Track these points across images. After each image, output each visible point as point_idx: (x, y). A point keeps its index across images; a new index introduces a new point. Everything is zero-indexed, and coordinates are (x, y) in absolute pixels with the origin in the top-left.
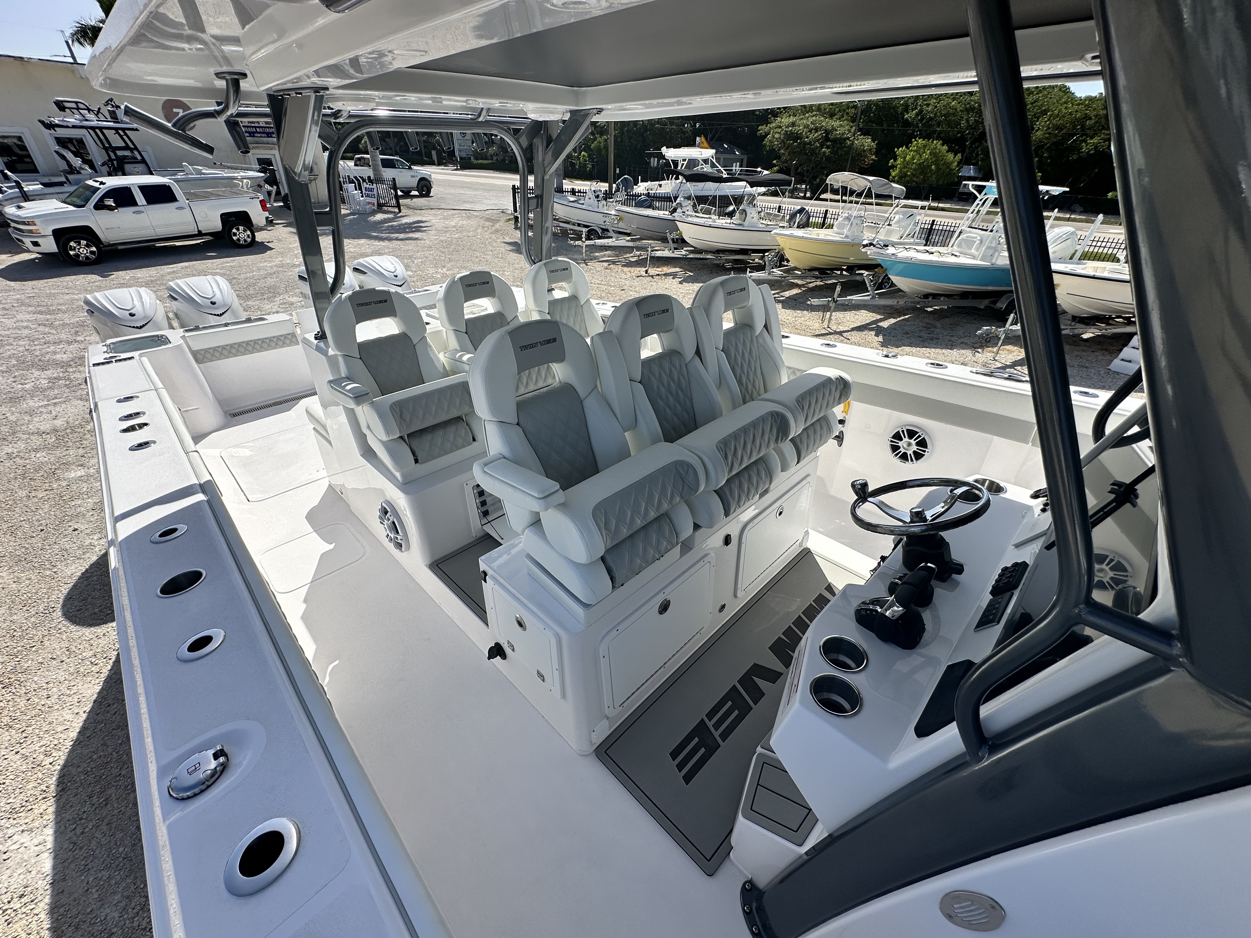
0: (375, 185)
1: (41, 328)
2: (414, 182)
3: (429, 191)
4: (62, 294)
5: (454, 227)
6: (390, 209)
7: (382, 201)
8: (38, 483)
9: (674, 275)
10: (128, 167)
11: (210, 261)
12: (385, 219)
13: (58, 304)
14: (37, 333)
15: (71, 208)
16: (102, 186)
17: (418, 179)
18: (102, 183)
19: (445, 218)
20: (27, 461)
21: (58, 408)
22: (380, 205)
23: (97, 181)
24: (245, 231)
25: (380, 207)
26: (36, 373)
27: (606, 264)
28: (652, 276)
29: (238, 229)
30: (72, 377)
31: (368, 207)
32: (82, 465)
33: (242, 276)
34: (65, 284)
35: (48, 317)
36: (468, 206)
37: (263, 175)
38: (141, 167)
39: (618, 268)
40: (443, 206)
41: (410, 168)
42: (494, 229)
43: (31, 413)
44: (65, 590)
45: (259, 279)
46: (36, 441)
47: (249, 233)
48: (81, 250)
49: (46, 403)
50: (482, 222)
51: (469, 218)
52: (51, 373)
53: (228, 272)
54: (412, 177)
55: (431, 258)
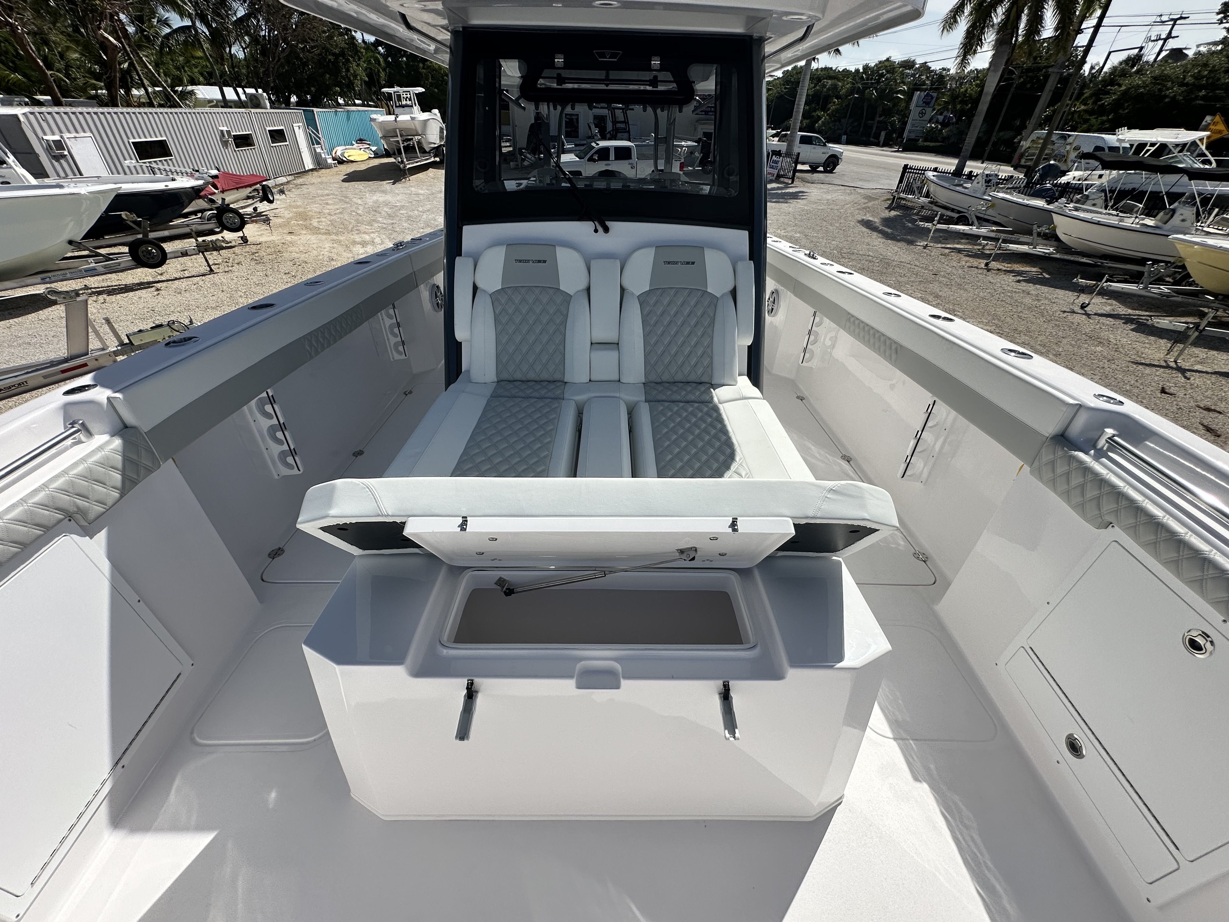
0: (781, 158)
2: (823, 158)
3: (833, 168)
6: (786, 180)
7: (782, 173)
9: (1021, 274)
10: (619, 135)
15: (578, 159)
16: (597, 146)
17: (828, 155)
18: (599, 144)
22: (779, 176)
36: (859, 184)
38: (623, 135)
39: (958, 256)
40: (836, 182)
41: (825, 145)
42: (865, 205)
50: (859, 199)
51: (850, 194)
54: (823, 153)
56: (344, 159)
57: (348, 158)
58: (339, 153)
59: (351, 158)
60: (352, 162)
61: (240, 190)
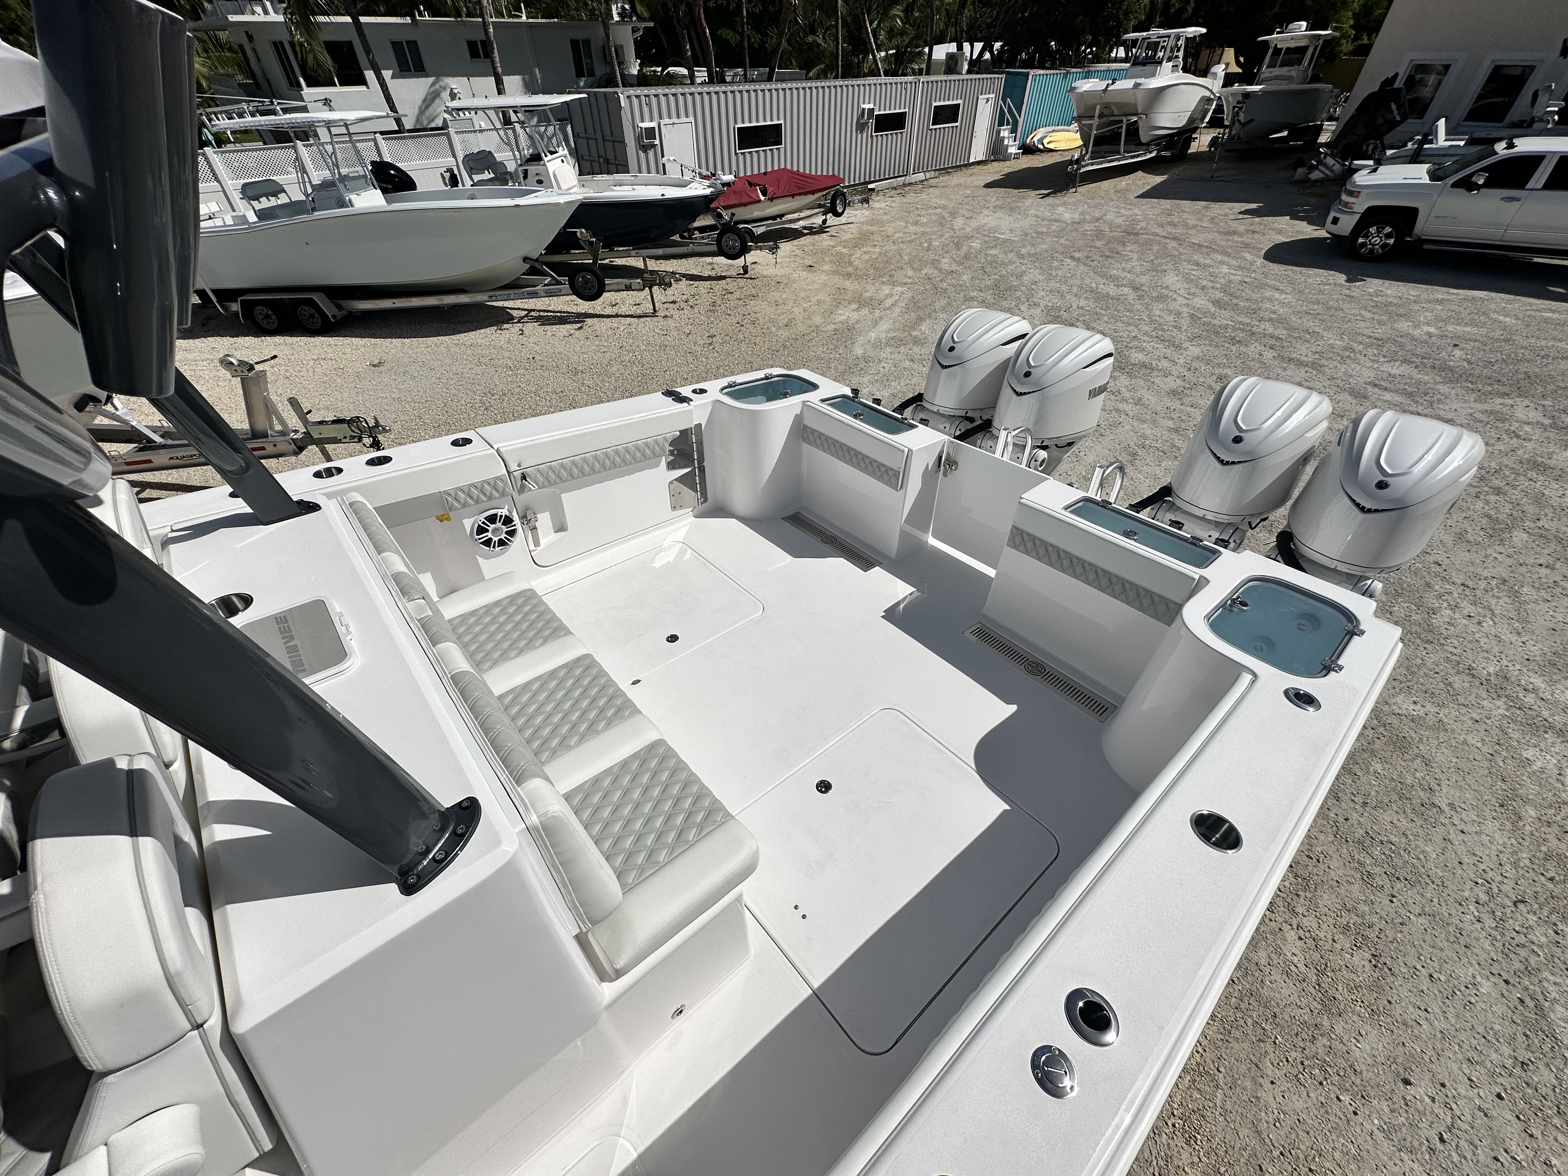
16: (1508, 150)
18: (1512, 147)
48: (1374, 239)
56: (1041, 147)
57: (1046, 146)
58: (1036, 139)
59: (1051, 146)
60: (1051, 151)
61: (796, 198)
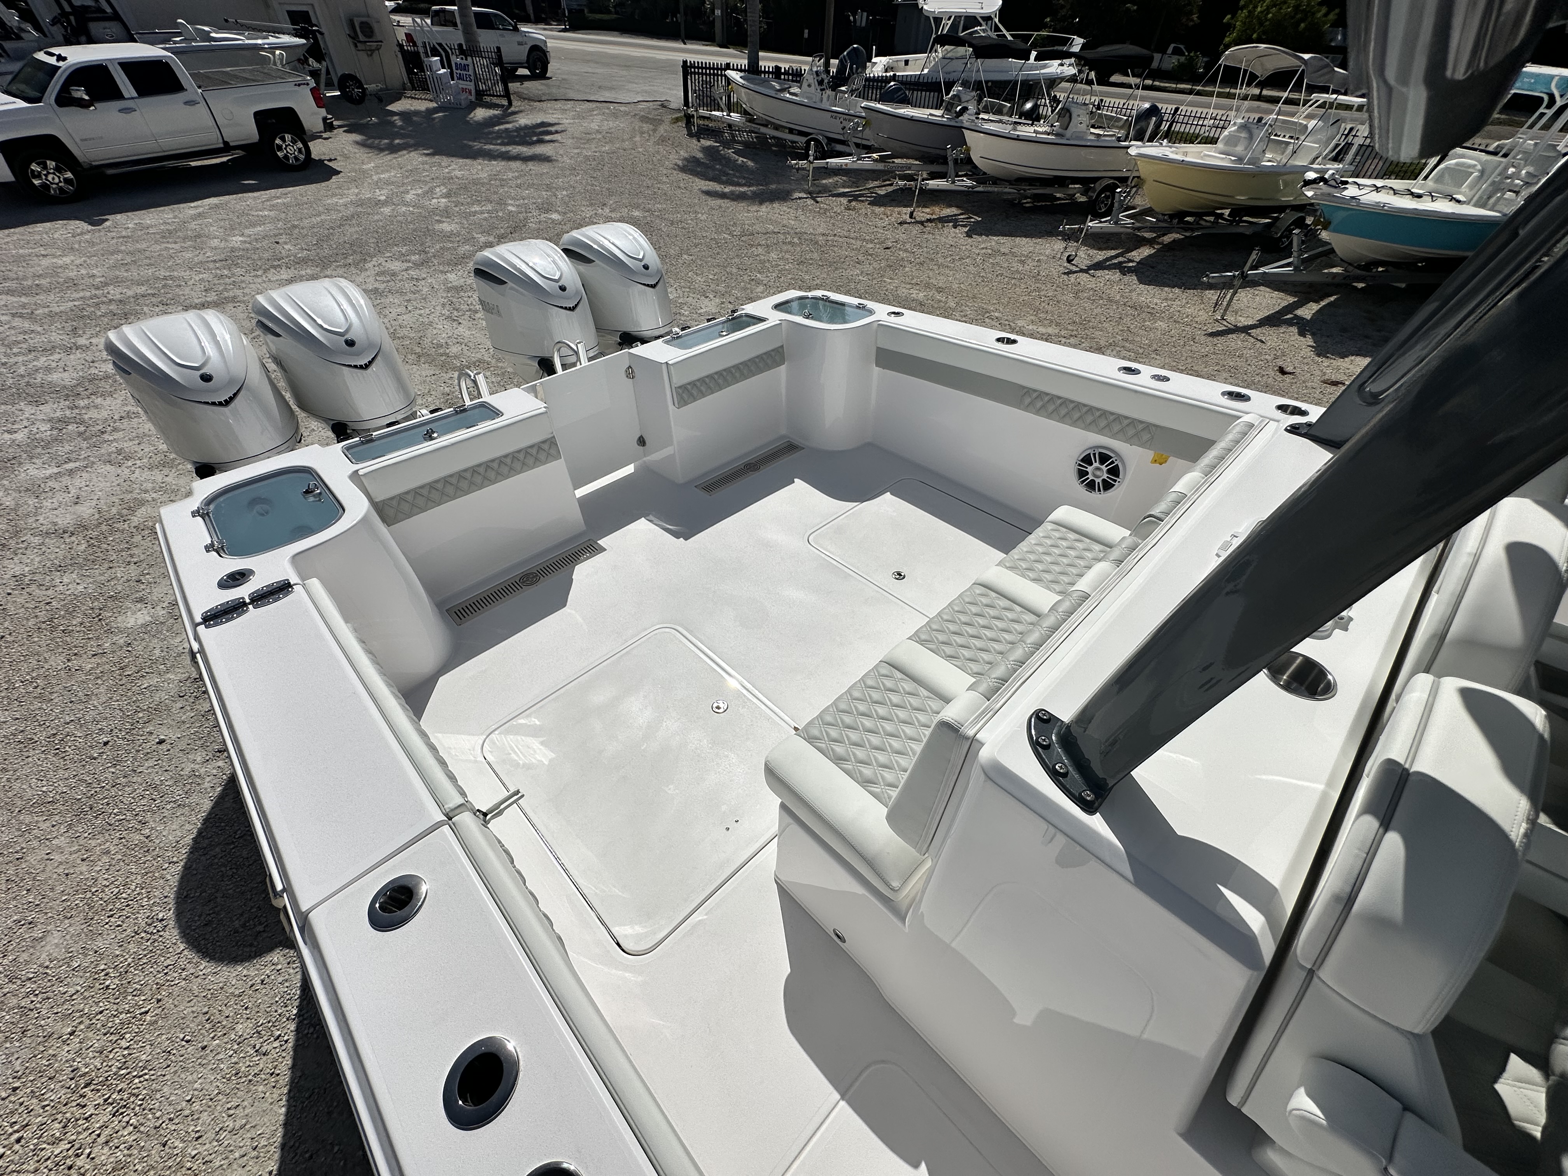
0: (469, 58)
1: (17, 322)
2: (522, 54)
3: (545, 69)
4: (37, 256)
5: (598, 132)
6: (497, 101)
7: (482, 87)
8: (77, 639)
9: (954, 222)
10: (95, 28)
11: (250, 194)
12: (491, 118)
13: (34, 276)
14: (13, 332)
15: (21, 104)
16: (61, 64)
17: (528, 47)
18: (60, 58)
19: (580, 116)
20: (50, 592)
21: (78, 482)
22: (480, 94)
23: (52, 55)
24: (294, 142)
25: (480, 98)
26: (29, 410)
27: (844, 200)
28: (922, 223)
29: (283, 140)
30: (86, 417)
31: (464, 96)
32: (141, 600)
33: (306, 223)
34: (37, 237)
35: (24, 299)
36: (607, 95)
37: (303, 41)
38: (114, 28)
39: (864, 208)
40: (571, 95)
42: (658, 135)
43: (35, 489)
44: (173, 874)
45: (332, 228)
46: (57, 550)
47: (300, 145)
48: (50, 177)
49: (56, 470)
50: (637, 124)
51: (615, 115)
52: (52, 409)
53: (283, 216)
54: (520, 44)
55: (579, 188)
